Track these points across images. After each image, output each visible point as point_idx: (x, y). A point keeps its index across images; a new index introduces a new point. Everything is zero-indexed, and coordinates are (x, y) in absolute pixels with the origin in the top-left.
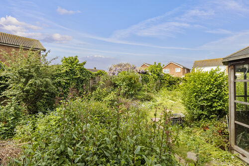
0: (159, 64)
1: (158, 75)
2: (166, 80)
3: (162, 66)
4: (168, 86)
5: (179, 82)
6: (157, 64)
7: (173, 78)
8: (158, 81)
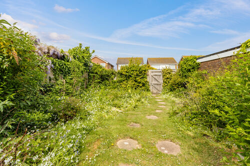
0: (87, 49)
1: (86, 65)
2: (96, 73)
3: (91, 51)
4: (99, 82)
5: (113, 76)
6: (83, 48)
7: (106, 71)
8: (85, 75)
